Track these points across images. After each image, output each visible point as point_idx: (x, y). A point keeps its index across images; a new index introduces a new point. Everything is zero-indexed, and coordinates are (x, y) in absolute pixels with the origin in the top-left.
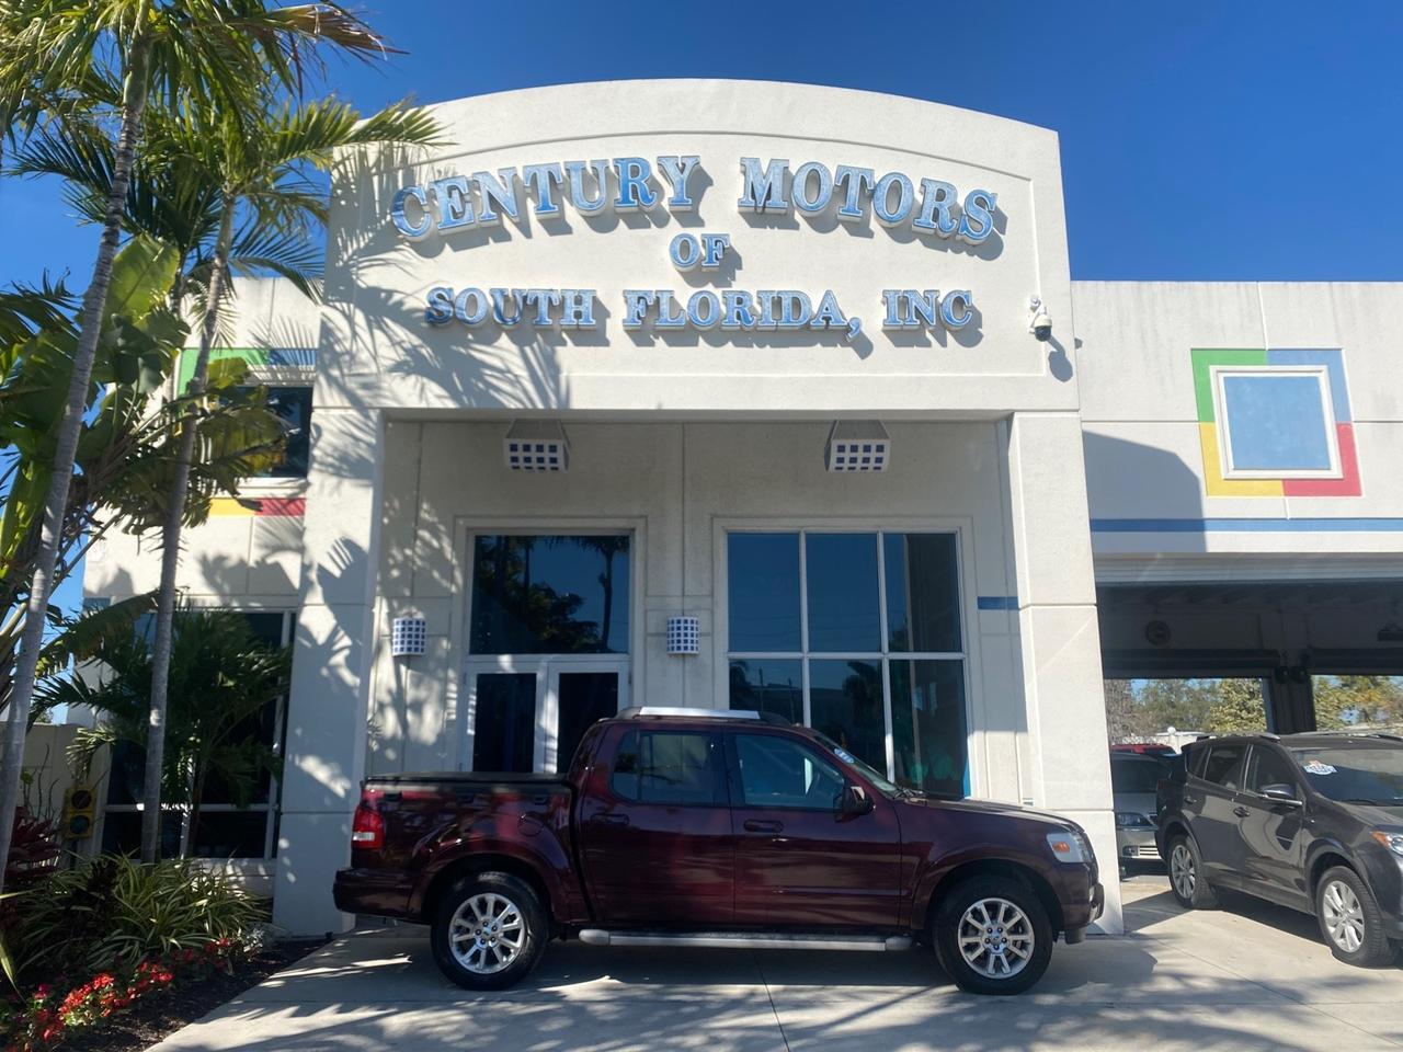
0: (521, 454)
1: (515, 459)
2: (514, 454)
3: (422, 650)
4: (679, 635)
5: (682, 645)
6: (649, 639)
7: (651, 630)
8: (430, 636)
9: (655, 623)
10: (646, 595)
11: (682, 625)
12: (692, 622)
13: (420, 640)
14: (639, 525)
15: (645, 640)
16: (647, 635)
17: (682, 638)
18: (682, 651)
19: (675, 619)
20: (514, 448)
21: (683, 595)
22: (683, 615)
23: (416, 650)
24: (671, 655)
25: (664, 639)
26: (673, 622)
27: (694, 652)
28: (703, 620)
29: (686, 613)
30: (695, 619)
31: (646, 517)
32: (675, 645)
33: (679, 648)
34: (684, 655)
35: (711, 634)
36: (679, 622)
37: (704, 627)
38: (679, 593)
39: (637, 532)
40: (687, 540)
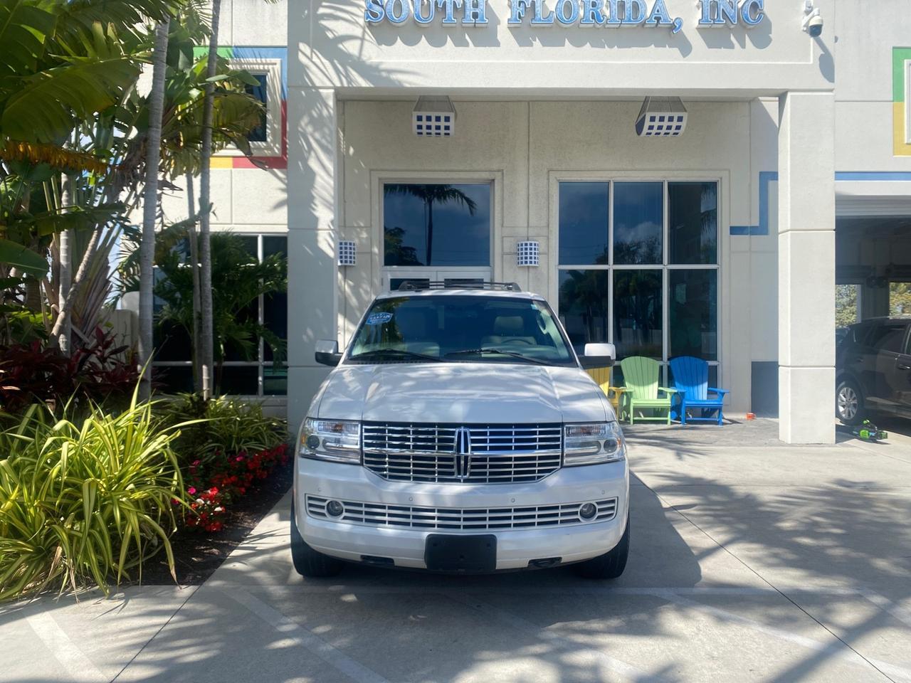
0: (424, 123)
1: (420, 127)
2: (420, 123)
3: (354, 262)
4: (526, 254)
5: (528, 260)
6: (505, 256)
7: (506, 250)
8: (358, 253)
9: (509, 245)
10: (502, 226)
11: (528, 247)
12: (535, 244)
13: (353, 255)
14: (498, 176)
15: (502, 257)
16: (503, 254)
17: (529, 256)
18: (528, 264)
19: (524, 243)
20: (420, 118)
21: (528, 226)
22: (528, 240)
23: (351, 262)
24: (519, 267)
25: (516, 256)
26: (522, 245)
27: (537, 265)
28: (542, 243)
29: (530, 238)
30: (537, 243)
31: (503, 170)
32: (524, 260)
33: (526, 262)
34: (528, 267)
35: (547, 254)
36: (526, 245)
37: (542, 248)
38: (526, 225)
39: (496, 181)
40: (531, 188)
